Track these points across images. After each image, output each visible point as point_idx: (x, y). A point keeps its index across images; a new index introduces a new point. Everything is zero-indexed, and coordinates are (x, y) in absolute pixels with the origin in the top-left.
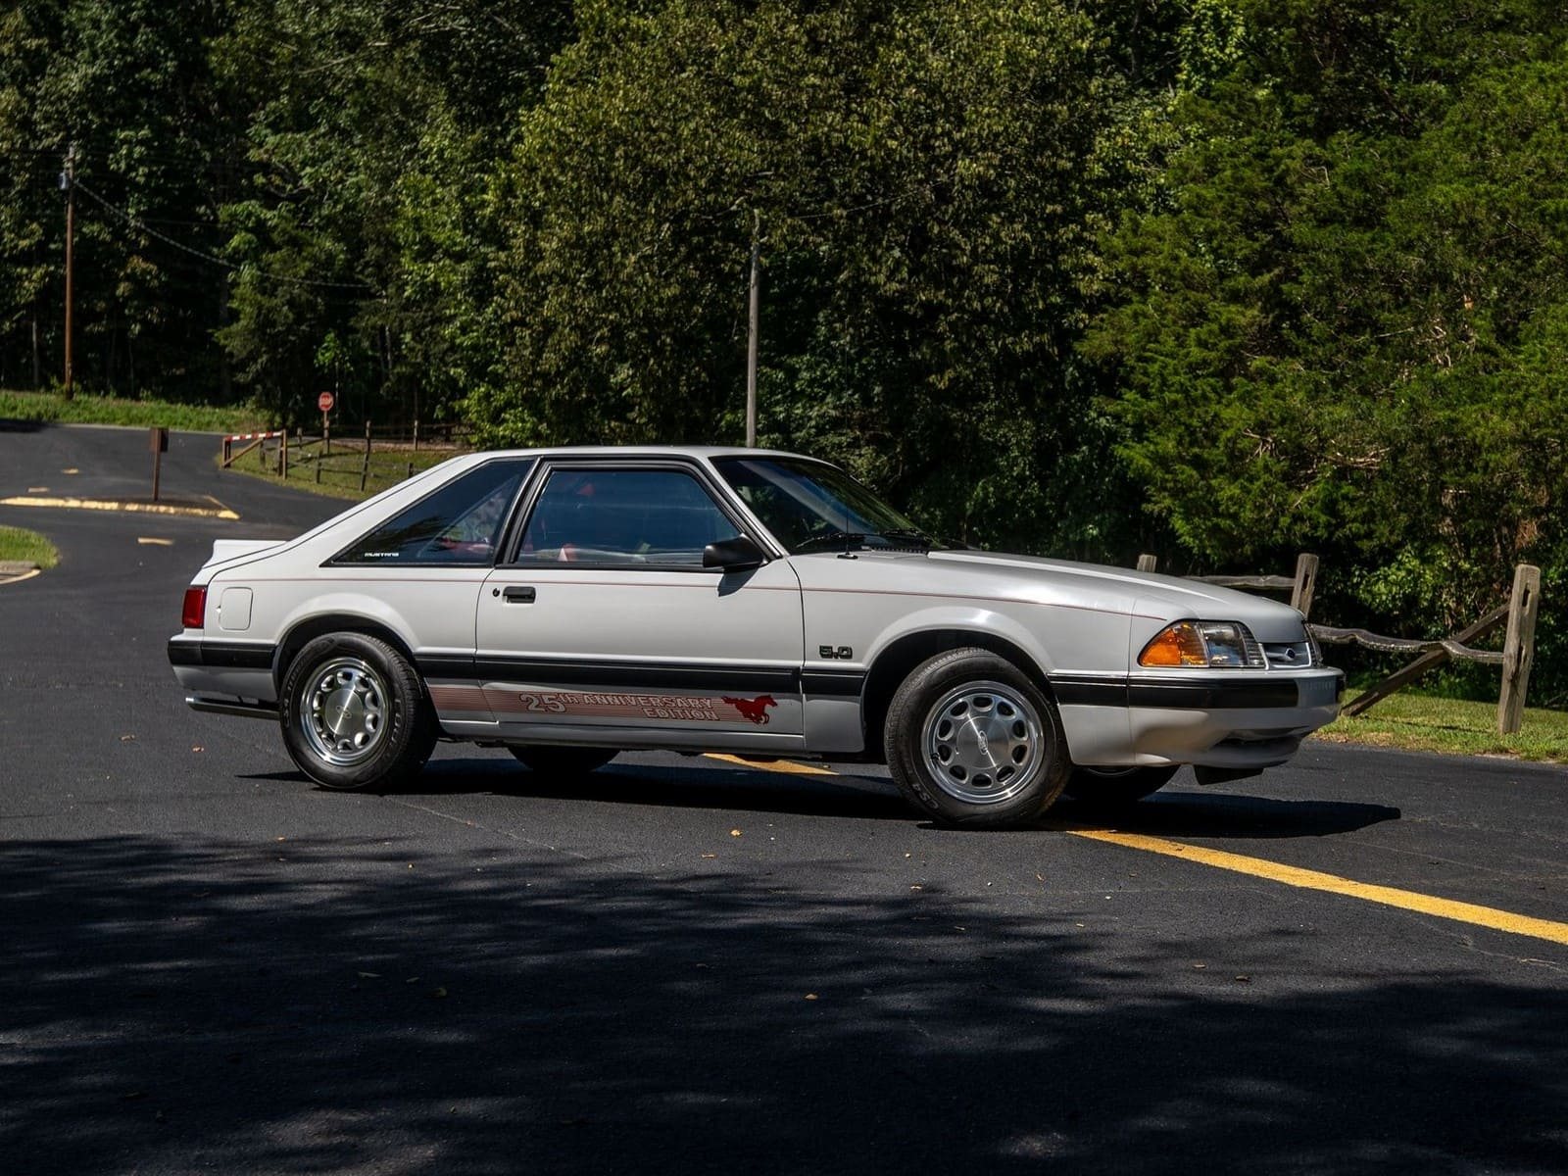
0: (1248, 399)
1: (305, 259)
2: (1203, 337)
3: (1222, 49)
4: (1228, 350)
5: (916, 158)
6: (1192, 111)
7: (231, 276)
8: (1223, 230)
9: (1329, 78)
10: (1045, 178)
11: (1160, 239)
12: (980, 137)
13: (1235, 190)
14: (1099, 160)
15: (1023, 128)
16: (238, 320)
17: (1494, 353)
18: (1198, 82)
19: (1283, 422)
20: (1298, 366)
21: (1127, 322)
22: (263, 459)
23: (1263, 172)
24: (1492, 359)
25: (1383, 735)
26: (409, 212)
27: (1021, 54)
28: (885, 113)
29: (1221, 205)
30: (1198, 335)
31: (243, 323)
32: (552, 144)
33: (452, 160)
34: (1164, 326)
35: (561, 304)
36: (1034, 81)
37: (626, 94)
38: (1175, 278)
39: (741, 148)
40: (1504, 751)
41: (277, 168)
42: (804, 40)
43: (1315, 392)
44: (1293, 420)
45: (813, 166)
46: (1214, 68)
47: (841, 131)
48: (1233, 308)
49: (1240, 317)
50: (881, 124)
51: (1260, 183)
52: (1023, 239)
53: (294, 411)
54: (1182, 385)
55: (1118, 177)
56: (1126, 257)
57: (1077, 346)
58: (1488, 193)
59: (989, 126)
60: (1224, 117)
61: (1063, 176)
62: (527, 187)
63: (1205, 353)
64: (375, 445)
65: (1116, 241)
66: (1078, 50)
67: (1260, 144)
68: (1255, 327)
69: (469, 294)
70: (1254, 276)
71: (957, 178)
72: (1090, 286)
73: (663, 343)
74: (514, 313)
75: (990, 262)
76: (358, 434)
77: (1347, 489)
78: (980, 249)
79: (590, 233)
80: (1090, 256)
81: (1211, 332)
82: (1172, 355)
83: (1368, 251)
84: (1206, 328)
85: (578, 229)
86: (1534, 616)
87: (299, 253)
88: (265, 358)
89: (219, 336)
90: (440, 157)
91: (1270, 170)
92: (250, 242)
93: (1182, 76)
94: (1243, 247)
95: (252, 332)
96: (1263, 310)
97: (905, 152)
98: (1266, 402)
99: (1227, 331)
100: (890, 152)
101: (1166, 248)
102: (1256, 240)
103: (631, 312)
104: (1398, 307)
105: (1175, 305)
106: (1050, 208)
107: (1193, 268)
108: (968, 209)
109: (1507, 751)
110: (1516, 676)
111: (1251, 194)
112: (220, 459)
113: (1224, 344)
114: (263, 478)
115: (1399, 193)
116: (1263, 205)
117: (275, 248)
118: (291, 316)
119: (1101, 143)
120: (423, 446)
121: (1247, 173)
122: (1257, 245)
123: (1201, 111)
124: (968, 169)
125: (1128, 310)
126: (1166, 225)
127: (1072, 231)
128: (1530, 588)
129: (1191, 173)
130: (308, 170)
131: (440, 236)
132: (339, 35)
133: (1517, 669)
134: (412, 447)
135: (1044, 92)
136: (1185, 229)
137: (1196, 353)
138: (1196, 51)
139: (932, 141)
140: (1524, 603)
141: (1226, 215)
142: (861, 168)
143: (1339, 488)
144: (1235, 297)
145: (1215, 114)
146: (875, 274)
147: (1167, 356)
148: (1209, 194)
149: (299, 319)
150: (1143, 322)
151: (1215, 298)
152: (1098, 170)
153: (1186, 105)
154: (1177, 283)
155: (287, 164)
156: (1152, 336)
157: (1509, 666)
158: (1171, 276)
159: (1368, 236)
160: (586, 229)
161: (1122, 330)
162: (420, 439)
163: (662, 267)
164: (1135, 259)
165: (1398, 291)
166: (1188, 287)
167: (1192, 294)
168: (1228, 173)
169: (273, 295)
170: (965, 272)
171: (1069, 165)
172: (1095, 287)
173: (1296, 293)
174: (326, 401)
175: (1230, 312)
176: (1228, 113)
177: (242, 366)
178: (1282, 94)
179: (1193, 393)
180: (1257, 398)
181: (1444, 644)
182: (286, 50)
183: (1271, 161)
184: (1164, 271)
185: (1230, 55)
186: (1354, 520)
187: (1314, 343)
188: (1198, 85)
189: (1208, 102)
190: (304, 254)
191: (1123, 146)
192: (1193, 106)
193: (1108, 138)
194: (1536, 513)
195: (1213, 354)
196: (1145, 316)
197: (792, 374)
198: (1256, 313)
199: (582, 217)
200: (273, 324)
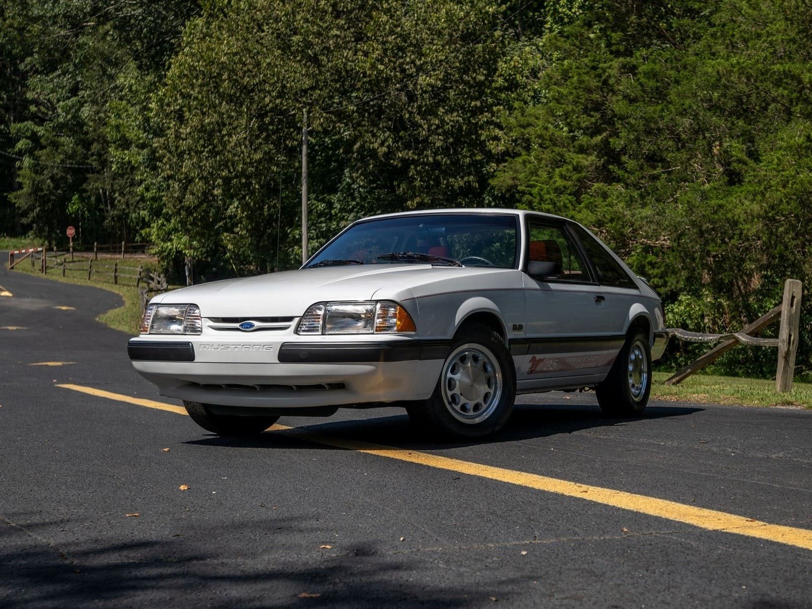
0: (591, 207)
1: (60, 153)
2: (563, 173)
3: (570, 9)
4: (578, 180)
5: (395, 76)
6: (554, 44)
7: (18, 164)
8: (573, 111)
9: (632, 23)
10: (470, 87)
11: (537, 118)
12: (432, 62)
13: (580, 88)
14: (501, 75)
15: (456, 57)
16: (22, 188)
17: (745, 163)
18: (557, 28)
19: (612, 220)
20: (619, 187)
21: (519, 166)
22: (33, 264)
23: (595, 77)
24: (744, 166)
25: (702, 396)
26: (113, 121)
27: (454, 14)
28: (377, 50)
29: (572, 97)
30: (560, 172)
31: (25, 190)
32: (186, 72)
33: (137, 91)
34: (540, 168)
35: (193, 164)
36: (463, 31)
37: (228, 43)
38: (546, 140)
39: (296, 72)
40: (790, 403)
41: (43, 103)
42: (330, 9)
43: (630, 202)
44: (619, 218)
45: (336, 81)
46: (566, 20)
47: (352, 61)
48: (580, 156)
49: (584, 161)
50: (374, 56)
51: (594, 83)
52: (458, 121)
53: (56, 240)
54: (551, 200)
55: (512, 85)
56: (518, 128)
57: (490, 181)
58: (738, 63)
59: (436, 56)
60: (572, 47)
61: (480, 84)
62: (172, 97)
63: (565, 182)
64: (100, 256)
65: (512, 120)
66: (487, 12)
67: (593, 61)
68: (594, 167)
69: (148, 167)
70: (592, 137)
71: (419, 87)
72: (497, 148)
73: (254, 188)
74: (169, 172)
75: (439, 135)
76: (90, 250)
77: (651, 258)
78: (433, 127)
79: (208, 124)
80: (497, 131)
81: (568, 170)
82: (546, 183)
83: (659, 117)
84: (565, 168)
85: (202, 121)
86: (799, 313)
87: (57, 150)
88: (38, 209)
89: (11, 196)
90: (130, 90)
91: (600, 76)
92: (28, 144)
93: (548, 26)
94: (585, 121)
95: (30, 194)
96: (597, 156)
97: (389, 72)
98: (602, 209)
99: (577, 169)
100: (380, 72)
101: (540, 123)
102: (592, 116)
103: (234, 169)
104: (678, 150)
105: (547, 155)
106: (473, 103)
107: (557, 134)
108: (426, 104)
109: (792, 404)
110: (788, 354)
111: (589, 91)
112: (8, 265)
113: (575, 176)
114: (32, 274)
115: (677, 82)
116: (596, 96)
117: (43, 147)
118: (52, 185)
119: (501, 65)
120: (127, 256)
121: (586, 78)
122: (593, 120)
123: (559, 44)
124: (425, 80)
125: (520, 159)
126: (540, 110)
127: (486, 117)
128: (795, 295)
129: (554, 80)
130: (61, 103)
131: (131, 135)
132: (65, 16)
133: (789, 349)
134: (121, 256)
135: (469, 37)
136: (551, 112)
137: (560, 183)
138: (556, 10)
139: (404, 66)
140: (792, 305)
141: (575, 103)
142: (364, 83)
143: (646, 258)
144: (582, 150)
145: (567, 46)
146: (373, 143)
147: (543, 183)
148: (564, 91)
149: (57, 187)
150: (529, 166)
151: (570, 151)
152: (500, 81)
153: (550, 40)
154: (548, 143)
155: (49, 100)
156: (534, 173)
157: (783, 348)
158: (544, 139)
159: (659, 107)
160: (207, 121)
161: (516, 171)
162: (126, 252)
163: (251, 143)
164: (523, 130)
165: (678, 139)
166: (554, 145)
167: (557, 149)
168: (575, 78)
169: (42, 173)
170: (426, 140)
171: (483, 78)
172: (500, 148)
173: (617, 143)
174: (71, 232)
175: (578, 158)
176: (575, 45)
177: (25, 214)
178: (605, 33)
179: (558, 204)
180: (596, 206)
181: (736, 335)
182: (36, 28)
183: (600, 71)
184: (540, 136)
185: (575, 13)
186: (654, 277)
187: (629, 173)
188: (557, 31)
189: (563, 39)
190: (59, 151)
191: (514, 67)
192: (554, 41)
193: (505, 62)
194: (762, 268)
195: (570, 183)
196: (530, 162)
197: (330, 205)
198: (594, 158)
199: (204, 114)
200: (42, 190)
